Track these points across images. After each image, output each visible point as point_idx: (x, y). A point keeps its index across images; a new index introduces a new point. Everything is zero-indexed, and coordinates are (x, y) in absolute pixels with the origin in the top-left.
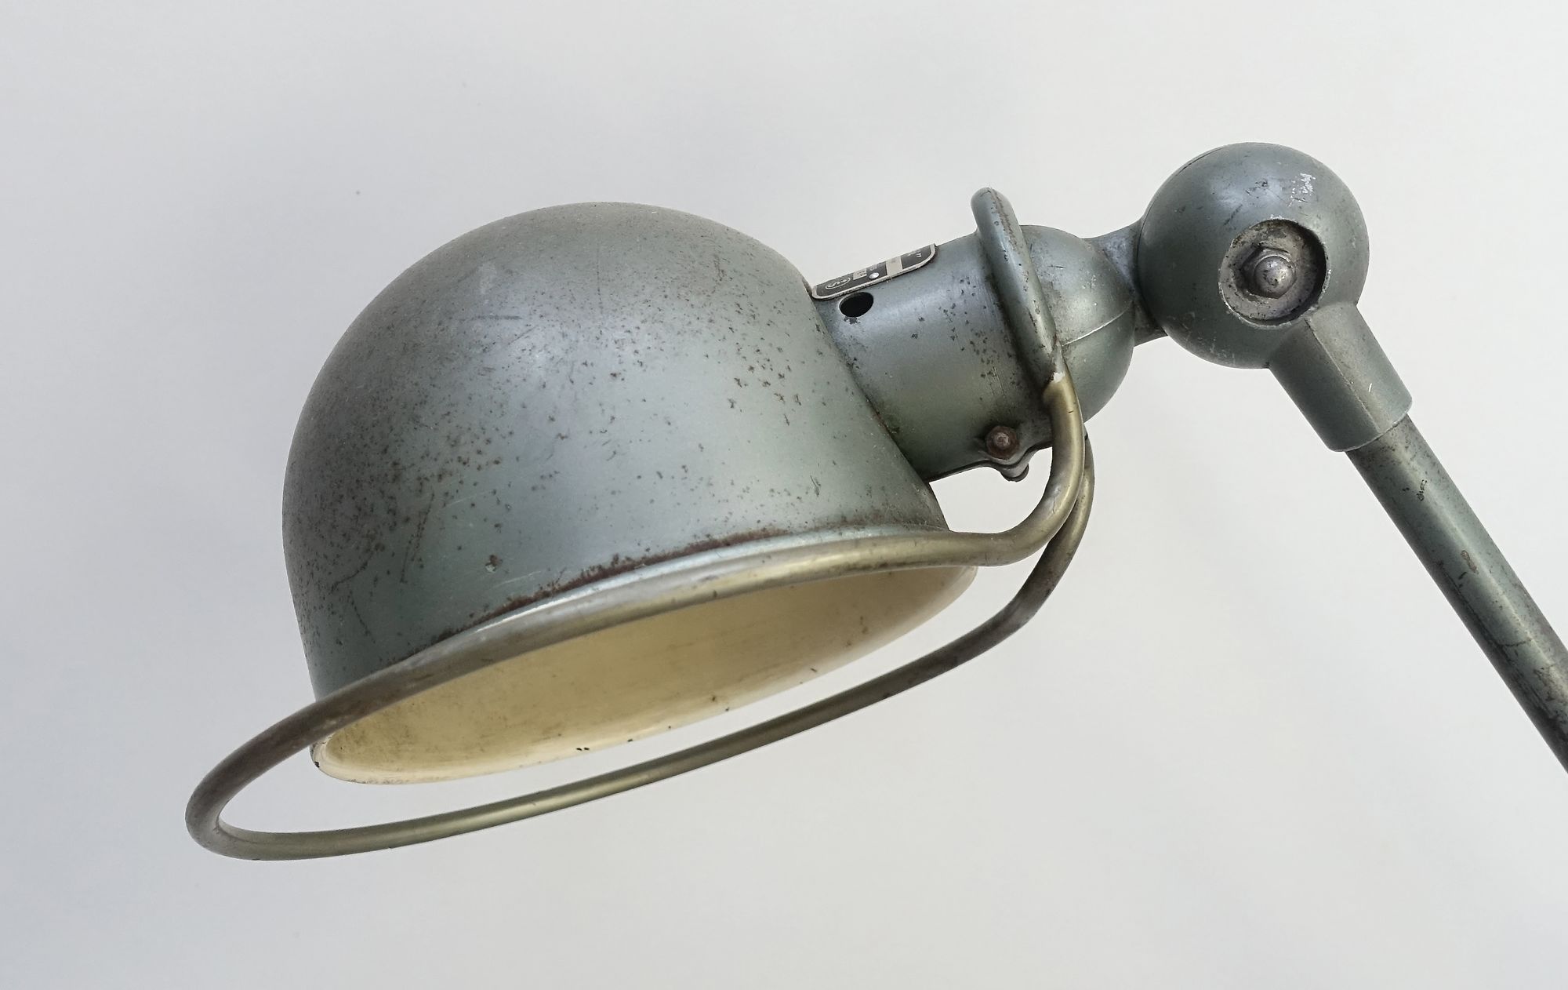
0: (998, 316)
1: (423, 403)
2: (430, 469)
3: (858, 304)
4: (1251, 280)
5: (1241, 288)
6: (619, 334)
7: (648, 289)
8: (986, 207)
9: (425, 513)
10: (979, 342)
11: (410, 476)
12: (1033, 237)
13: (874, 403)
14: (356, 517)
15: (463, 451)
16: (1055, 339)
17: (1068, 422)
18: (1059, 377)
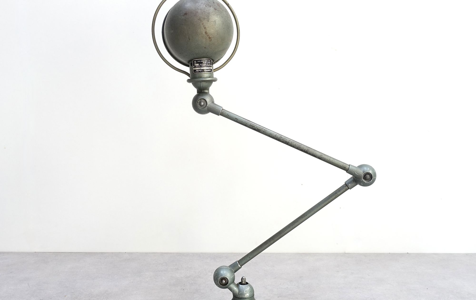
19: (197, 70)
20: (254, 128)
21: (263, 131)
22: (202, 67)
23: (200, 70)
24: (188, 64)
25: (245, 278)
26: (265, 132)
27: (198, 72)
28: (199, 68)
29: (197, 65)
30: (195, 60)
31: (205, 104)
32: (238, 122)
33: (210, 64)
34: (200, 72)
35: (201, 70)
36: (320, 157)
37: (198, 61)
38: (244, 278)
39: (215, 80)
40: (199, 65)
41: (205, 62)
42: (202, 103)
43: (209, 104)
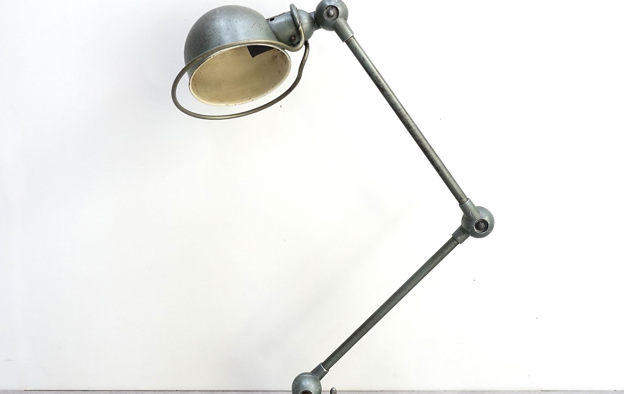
0: (292, 20)
1: (209, 26)
2: (210, 34)
3: (272, 19)
4: (328, 15)
5: (328, 16)
6: (237, 17)
7: (241, 13)
8: (292, 6)
9: (210, 40)
10: (289, 24)
11: (207, 35)
12: (298, 11)
13: (274, 33)
14: (199, 42)
15: (215, 31)
16: (300, 22)
17: (302, 34)
18: (300, 28)
20: (378, 83)
21: (388, 95)
25: (336, 390)
26: (389, 97)
31: (335, 16)
32: (364, 64)
36: (439, 169)
38: (334, 389)
42: (332, 12)
43: (340, 19)
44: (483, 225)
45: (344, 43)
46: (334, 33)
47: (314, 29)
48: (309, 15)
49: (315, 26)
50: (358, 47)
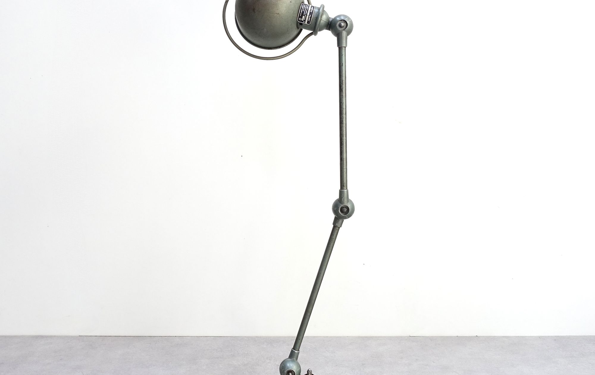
19: (308, 19)
22: (307, 14)
23: (310, 17)
24: (299, 29)
27: (311, 19)
28: (307, 17)
29: (303, 17)
30: (298, 18)
31: (343, 28)
33: (306, 6)
34: (311, 17)
35: (309, 15)
37: (300, 16)
39: (323, 6)
40: (304, 15)
41: (303, 9)
42: (343, 24)
43: (345, 32)
44: (345, 210)
45: (338, 48)
46: (336, 38)
47: (325, 28)
48: (328, 18)
49: (327, 27)
50: (344, 55)
